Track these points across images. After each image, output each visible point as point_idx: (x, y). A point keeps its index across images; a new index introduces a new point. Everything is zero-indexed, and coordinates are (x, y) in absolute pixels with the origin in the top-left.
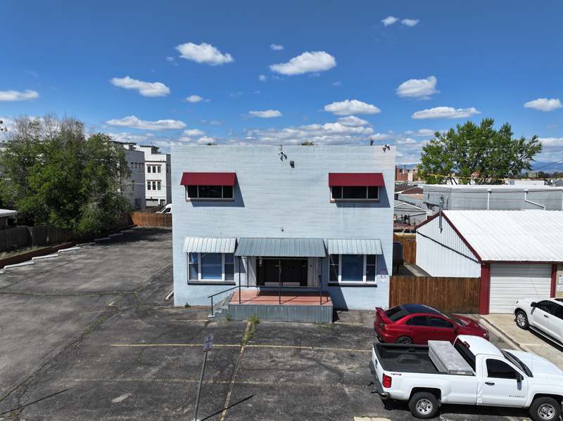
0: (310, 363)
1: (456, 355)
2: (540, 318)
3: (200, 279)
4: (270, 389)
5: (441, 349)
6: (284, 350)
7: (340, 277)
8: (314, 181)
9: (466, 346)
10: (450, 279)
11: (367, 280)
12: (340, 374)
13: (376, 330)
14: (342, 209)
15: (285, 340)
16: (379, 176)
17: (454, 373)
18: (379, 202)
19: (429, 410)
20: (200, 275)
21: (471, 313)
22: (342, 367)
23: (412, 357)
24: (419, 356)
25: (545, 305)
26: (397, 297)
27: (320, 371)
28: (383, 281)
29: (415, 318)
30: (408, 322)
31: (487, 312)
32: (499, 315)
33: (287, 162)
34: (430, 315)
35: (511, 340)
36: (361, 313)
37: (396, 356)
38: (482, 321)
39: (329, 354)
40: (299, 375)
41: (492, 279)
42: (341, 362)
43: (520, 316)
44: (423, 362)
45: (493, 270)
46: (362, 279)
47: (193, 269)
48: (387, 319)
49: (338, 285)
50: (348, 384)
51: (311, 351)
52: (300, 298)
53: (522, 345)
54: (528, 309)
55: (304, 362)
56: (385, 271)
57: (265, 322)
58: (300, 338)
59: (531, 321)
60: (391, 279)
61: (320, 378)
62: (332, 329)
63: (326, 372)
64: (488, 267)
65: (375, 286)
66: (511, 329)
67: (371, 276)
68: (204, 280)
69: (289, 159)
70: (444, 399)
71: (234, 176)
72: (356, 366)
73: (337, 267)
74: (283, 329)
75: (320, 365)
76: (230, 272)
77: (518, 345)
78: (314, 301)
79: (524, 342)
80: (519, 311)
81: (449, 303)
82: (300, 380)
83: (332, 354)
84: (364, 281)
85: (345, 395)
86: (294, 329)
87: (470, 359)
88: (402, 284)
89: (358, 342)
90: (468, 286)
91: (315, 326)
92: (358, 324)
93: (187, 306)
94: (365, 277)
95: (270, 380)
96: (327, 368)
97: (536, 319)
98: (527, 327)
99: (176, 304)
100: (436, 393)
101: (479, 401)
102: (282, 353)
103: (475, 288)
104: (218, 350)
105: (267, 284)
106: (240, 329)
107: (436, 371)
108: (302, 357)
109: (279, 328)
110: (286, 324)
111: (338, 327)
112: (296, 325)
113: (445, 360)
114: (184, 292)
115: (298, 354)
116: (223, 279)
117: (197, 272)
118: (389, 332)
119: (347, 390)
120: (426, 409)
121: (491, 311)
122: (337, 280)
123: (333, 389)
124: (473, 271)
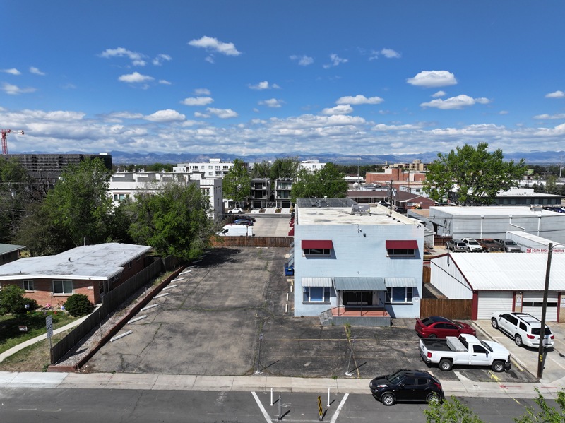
0: (387, 348)
1: (460, 343)
2: (504, 323)
3: (310, 301)
4: (373, 360)
5: (452, 340)
6: (371, 342)
7: (391, 299)
8: (377, 245)
9: (464, 339)
10: (455, 300)
11: (407, 301)
12: (403, 353)
13: (416, 330)
14: (394, 261)
15: (369, 337)
16: (415, 242)
17: (459, 351)
18: (414, 256)
19: (448, 367)
20: (310, 298)
21: (467, 319)
22: (403, 350)
23: (439, 344)
24: (442, 344)
25: (506, 316)
26: (424, 311)
27: (393, 352)
28: (416, 301)
29: (438, 325)
30: (435, 327)
31: (476, 319)
32: (483, 321)
33: (362, 234)
34: (446, 323)
35: (488, 335)
36: (404, 320)
37: (431, 344)
38: (473, 324)
39: (395, 343)
40: (384, 354)
41: (479, 299)
42: (402, 347)
43: (494, 321)
44: (444, 347)
45: (479, 295)
46: (404, 300)
47: (305, 295)
48: (422, 324)
49: (390, 304)
50: (409, 358)
51: (385, 342)
52: (370, 312)
53: (493, 338)
54: (498, 318)
55: (384, 347)
56: (418, 296)
57: (354, 327)
58: (377, 335)
59: (499, 325)
60: (421, 300)
61: (395, 355)
62: (392, 330)
63: (396, 352)
64: (477, 293)
65: (412, 304)
66: (489, 328)
67: (409, 299)
68: (312, 302)
69: (363, 232)
70: (454, 362)
71: (330, 243)
72: (410, 349)
73: (390, 294)
74: (366, 331)
75: (392, 349)
76: (327, 296)
77: (491, 338)
78: (380, 314)
79: (495, 336)
80: (493, 319)
81: (455, 314)
82: (386, 356)
83: (396, 344)
84: (406, 301)
85: (408, 362)
86: (371, 330)
87: (466, 345)
88: (427, 303)
89: (408, 337)
90: (466, 304)
91: (382, 329)
92: (404, 327)
93: (302, 317)
94: (406, 299)
95: (371, 356)
96: (396, 350)
97: (502, 324)
98: (497, 328)
99: (295, 316)
100: (451, 360)
101: (470, 363)
102: (371, 343)
103: (469, 305)
104: (338, 342)
105: (348, 303)
106: (342, 331)
107: (451, 350)
108: (382, 345)
109: (363, 330)
110: (366, 328)
111: (394, 329)
112: (371, 328)
113: (455, 345)
114: (301, 308)
115: (378, 343)
116: (323, 301)
117: (308, 297)
118: (424, 332)
119: (408, 360)
120: (447, 367)
121: (478, 318)
122: (390, 301)
123: (402, 360)
124: (469, 296)
